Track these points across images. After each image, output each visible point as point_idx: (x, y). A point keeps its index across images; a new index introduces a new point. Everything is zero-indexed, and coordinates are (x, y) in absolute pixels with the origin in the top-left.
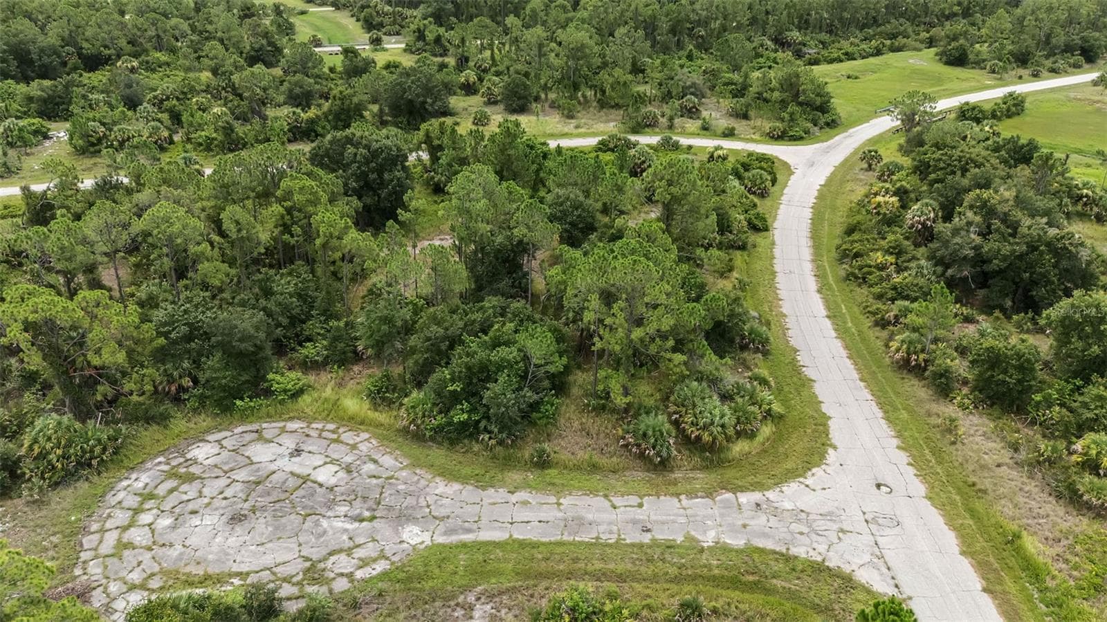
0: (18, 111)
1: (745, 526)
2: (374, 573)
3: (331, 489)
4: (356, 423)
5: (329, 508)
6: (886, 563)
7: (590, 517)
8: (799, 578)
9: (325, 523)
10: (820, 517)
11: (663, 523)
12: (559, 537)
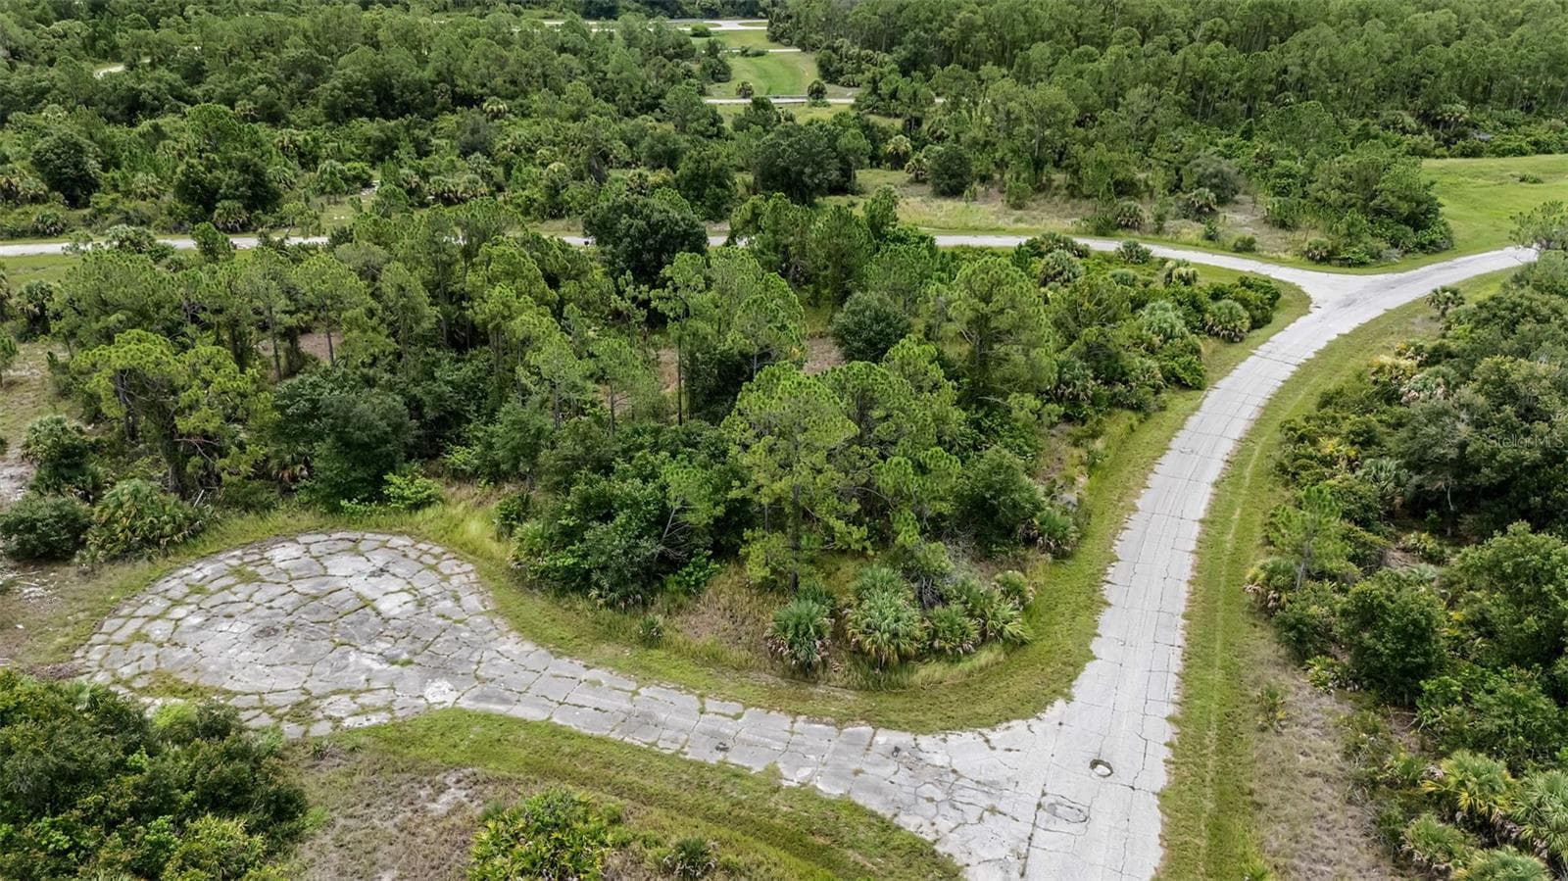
0: (352, 153)
1: (857, 773)
2: (366, 724)
3: (386, 621)
4: (468, 551)
5: (370, 642)
6: (1024, 866)
7: (663, 716)
8: (884, 856)
9: (353, 657)
10: (975, 786)
11: (750, 745)
12: (605, 733)
